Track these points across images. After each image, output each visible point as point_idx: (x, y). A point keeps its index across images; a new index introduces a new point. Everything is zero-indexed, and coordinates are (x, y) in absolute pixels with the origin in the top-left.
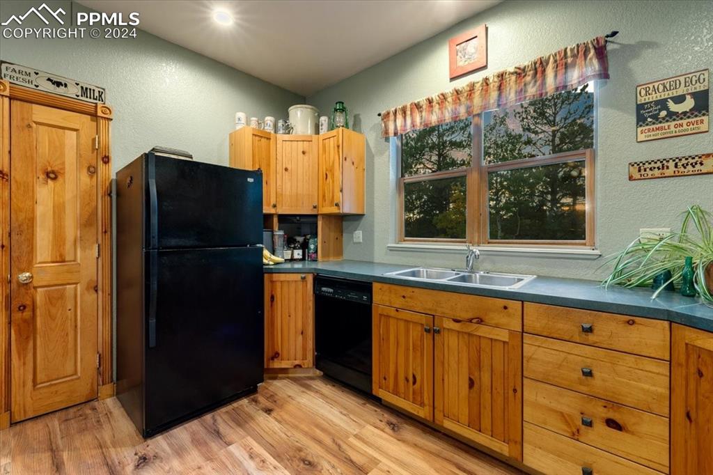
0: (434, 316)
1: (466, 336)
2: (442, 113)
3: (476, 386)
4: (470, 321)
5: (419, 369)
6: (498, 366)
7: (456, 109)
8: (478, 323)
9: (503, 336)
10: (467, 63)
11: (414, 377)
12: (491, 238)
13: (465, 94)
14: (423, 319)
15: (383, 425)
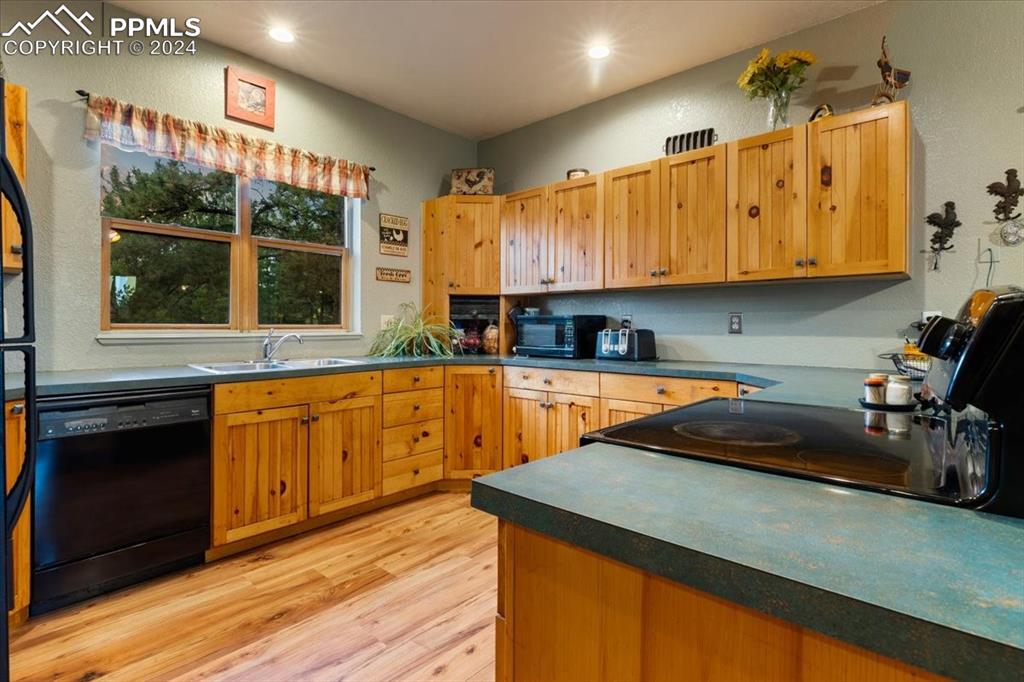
0: (308, 404)
1: (340, 414)
2: (221, 156)
3: (349, 457)
4: (345, 398)
5: (289, 473)
6: (366, 430)
7: (242, 161)
8: (352, 397)
9: (370, 401)
10: (250, 110)
11: (283, 484)
12: (260, 323)
13: (255, 150)
14: (295, 412)
15: (250, 565)
